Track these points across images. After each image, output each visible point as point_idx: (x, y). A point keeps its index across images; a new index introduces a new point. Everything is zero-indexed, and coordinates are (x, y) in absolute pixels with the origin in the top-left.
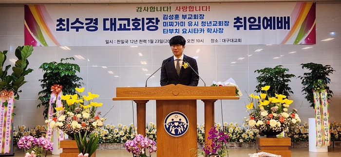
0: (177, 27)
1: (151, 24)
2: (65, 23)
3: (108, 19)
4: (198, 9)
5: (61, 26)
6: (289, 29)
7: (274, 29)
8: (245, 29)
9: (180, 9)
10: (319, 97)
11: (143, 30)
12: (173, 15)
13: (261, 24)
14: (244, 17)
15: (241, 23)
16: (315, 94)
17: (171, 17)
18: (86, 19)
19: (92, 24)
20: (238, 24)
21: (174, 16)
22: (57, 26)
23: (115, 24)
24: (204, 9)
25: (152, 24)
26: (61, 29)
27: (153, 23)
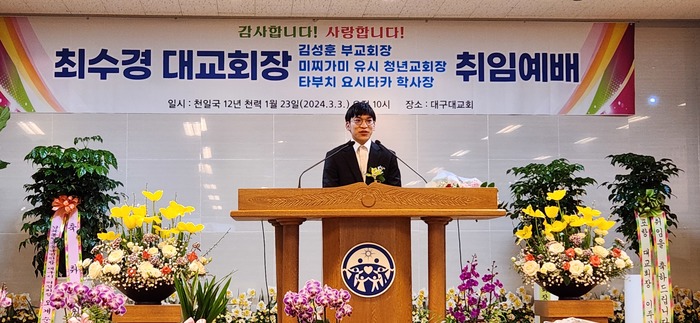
0: (331, 73)
1: (271, 65)
2: (75, 59)
3: (174, 53)
4: (377, 32)
5: (66, 65)
6: (576, 80)
7: (545, 80)
8: (481, 79)
9: (337, 31)
10: (648, 228)
11: (254, 77)
12: (321, 47)
13: (517, 69)
14: (480, 54)
15: (473, 66)
16: (639, 220)
17: (318, 50)
18: (125, 52)
19: (138, 64)
20: (467, 68)
21: (324, 48)
22: (58, 65)
23: (190, 64)
24: (392, 32)
25: (275, 66)
26: (65, 74)
27: (277, 63)
